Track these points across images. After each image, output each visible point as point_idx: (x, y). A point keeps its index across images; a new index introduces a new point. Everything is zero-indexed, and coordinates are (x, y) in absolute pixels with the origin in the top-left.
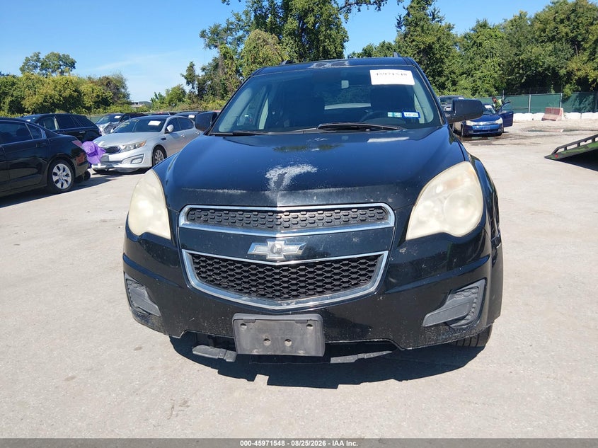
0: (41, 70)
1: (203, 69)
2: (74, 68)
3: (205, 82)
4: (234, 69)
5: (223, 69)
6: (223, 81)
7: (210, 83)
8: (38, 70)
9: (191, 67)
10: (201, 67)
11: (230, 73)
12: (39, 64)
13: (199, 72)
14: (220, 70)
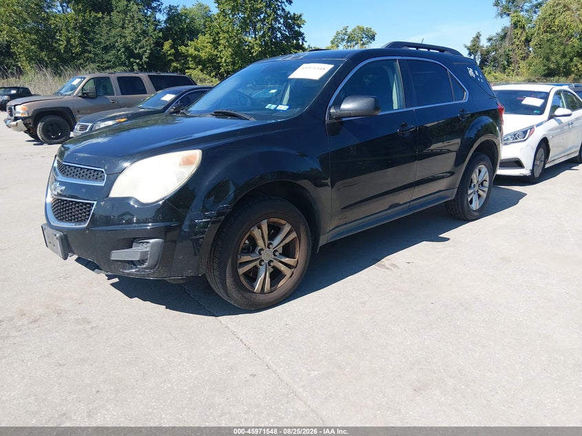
0: (347, 42)
1: (490, 40)
2: (374, 40)
3: (488, 52)
4: (523, 39)
5: (511, 39)
6: (507, 52)
7: (493, 53)
8: (345, 43)
9: (478, 37)
10: (487, 37)
11: (518, 43)
12: (346, 37)
13: (484, 43)
14: (507, 40)
